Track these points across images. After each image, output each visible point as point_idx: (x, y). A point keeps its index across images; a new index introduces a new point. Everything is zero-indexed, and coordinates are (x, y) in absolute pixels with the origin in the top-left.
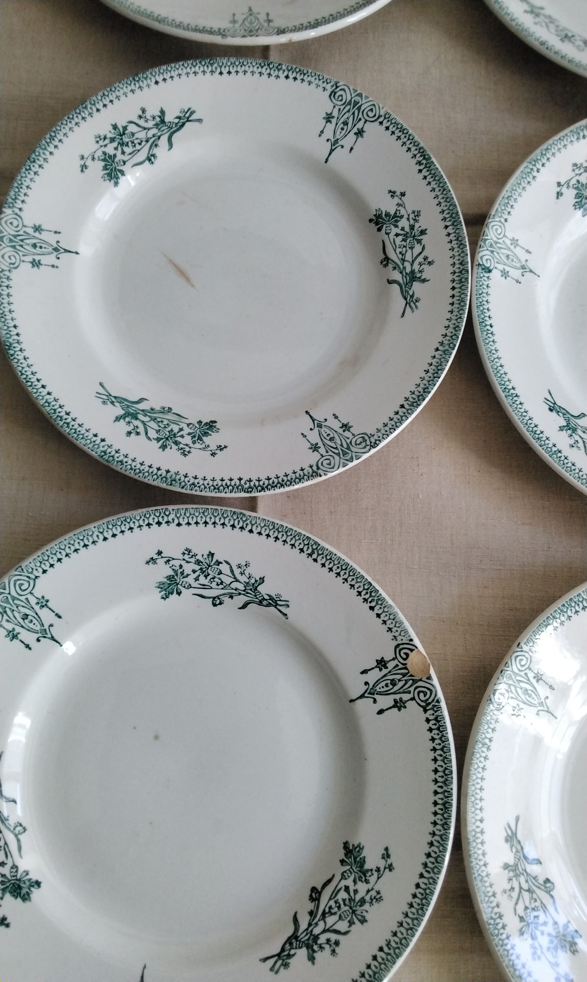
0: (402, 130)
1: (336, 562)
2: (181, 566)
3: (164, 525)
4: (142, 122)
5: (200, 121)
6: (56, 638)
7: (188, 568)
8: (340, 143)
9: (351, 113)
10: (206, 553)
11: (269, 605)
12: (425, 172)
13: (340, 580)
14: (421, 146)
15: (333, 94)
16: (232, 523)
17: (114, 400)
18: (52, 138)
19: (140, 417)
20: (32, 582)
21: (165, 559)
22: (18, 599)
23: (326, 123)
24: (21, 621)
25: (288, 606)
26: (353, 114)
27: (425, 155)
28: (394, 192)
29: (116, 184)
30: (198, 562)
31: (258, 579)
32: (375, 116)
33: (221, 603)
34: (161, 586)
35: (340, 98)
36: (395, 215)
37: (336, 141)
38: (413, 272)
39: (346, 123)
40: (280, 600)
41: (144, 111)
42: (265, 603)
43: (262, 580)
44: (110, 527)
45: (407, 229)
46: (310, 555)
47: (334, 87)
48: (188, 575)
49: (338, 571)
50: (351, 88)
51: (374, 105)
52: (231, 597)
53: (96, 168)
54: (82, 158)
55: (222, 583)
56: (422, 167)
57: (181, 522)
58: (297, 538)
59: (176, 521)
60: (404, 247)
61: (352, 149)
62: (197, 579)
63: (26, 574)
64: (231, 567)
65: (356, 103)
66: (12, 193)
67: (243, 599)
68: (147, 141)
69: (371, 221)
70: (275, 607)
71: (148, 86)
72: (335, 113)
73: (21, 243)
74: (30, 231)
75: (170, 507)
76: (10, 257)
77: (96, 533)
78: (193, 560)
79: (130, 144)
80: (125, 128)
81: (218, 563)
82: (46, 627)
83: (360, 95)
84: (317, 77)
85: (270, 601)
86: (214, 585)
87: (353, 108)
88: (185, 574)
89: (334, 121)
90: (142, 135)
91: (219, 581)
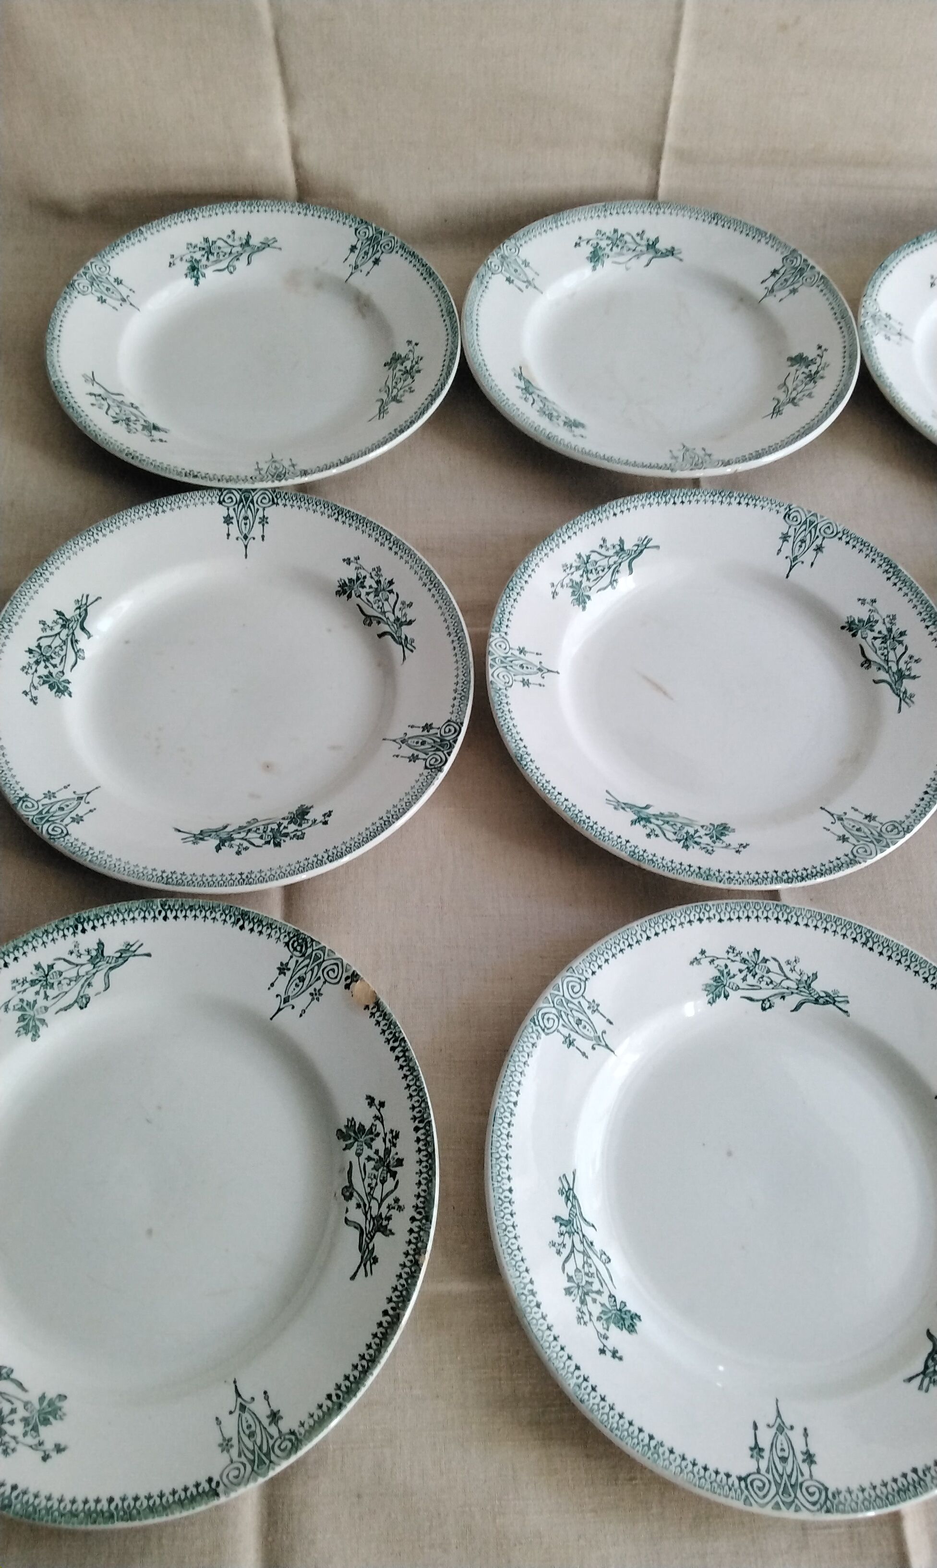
0: (863, 543)
1: (894, 949)
2: (726, 966)
3: (705, 922)
4: (603, 551)
5: (658, 547)
6: (610, 1046)
7: (734, 968)
8: (800, 559)
9: (807, 532)
10: (751, 950)
11: (826, 1003)
12: (893, 580)
13: (902, 967)
14: (885, 556)
15: (787, 516)
16: (775, 916)
17: (623, 806)
18: (526, 568)
19: (653, 820)
20: (583, 984)
21: (710, 959)
22: (572, 1002)
23: (783, 542)
24: (576, 1026)
25: (848, 1002)
26: (810, 532)
27: (891, 565)
28: (864, 600)
29: (584, 608)
30: (744, 961)
31: (810, 975)
32: (833, 532)
33: (770, 1007)
34: (707, 988)
35: (795, 519)
36: (869, 621)
37: (795, 558)
38: (900, 670)
39: (803, 541)
40: (838, 996)
41: (604, 541)
42: (821, 1001)
43: (815, 976)
44: (653, 925)
45: (885, 632)
46: (865, 944)
47: (788, 509)
48: (734, 976)
49: (898, 958)
50: (805, 510)
51: (830, 523)
52: (783, 997)
53: (566, 594)
54: (553, 585)
55: (772, 982)
56: (890, 575)
57: (723, 918)
58: (848, 927)
59: (718, 917)
60: (885, 648)
61: (812, 564)
62: (744, 979)
63: (577, 975)
64: (779, 964)
65: (811, 523)
66: (497, 619)
67: (795, 999)
68: (609, 568)
69: (843, 628)
70: (834, 1004)
71: (607, 518)
72: (791, 532)
73: (511, 664)
74: (517, 653)
75: (710, 903)
76: (503, 676)
77: (639, 932)
78: (738, 958)
79: (594, 571)
80: (588, 557)
81: (765, 960)
82: (599, 1033)
83: (815, 515)
84: (769, 501)
85: (828, 999)
86: (763, 985)
87: (810, 526)
88: (732, 975)
89: (791, 540)
90: (604, 563)
91: (769, 981)
